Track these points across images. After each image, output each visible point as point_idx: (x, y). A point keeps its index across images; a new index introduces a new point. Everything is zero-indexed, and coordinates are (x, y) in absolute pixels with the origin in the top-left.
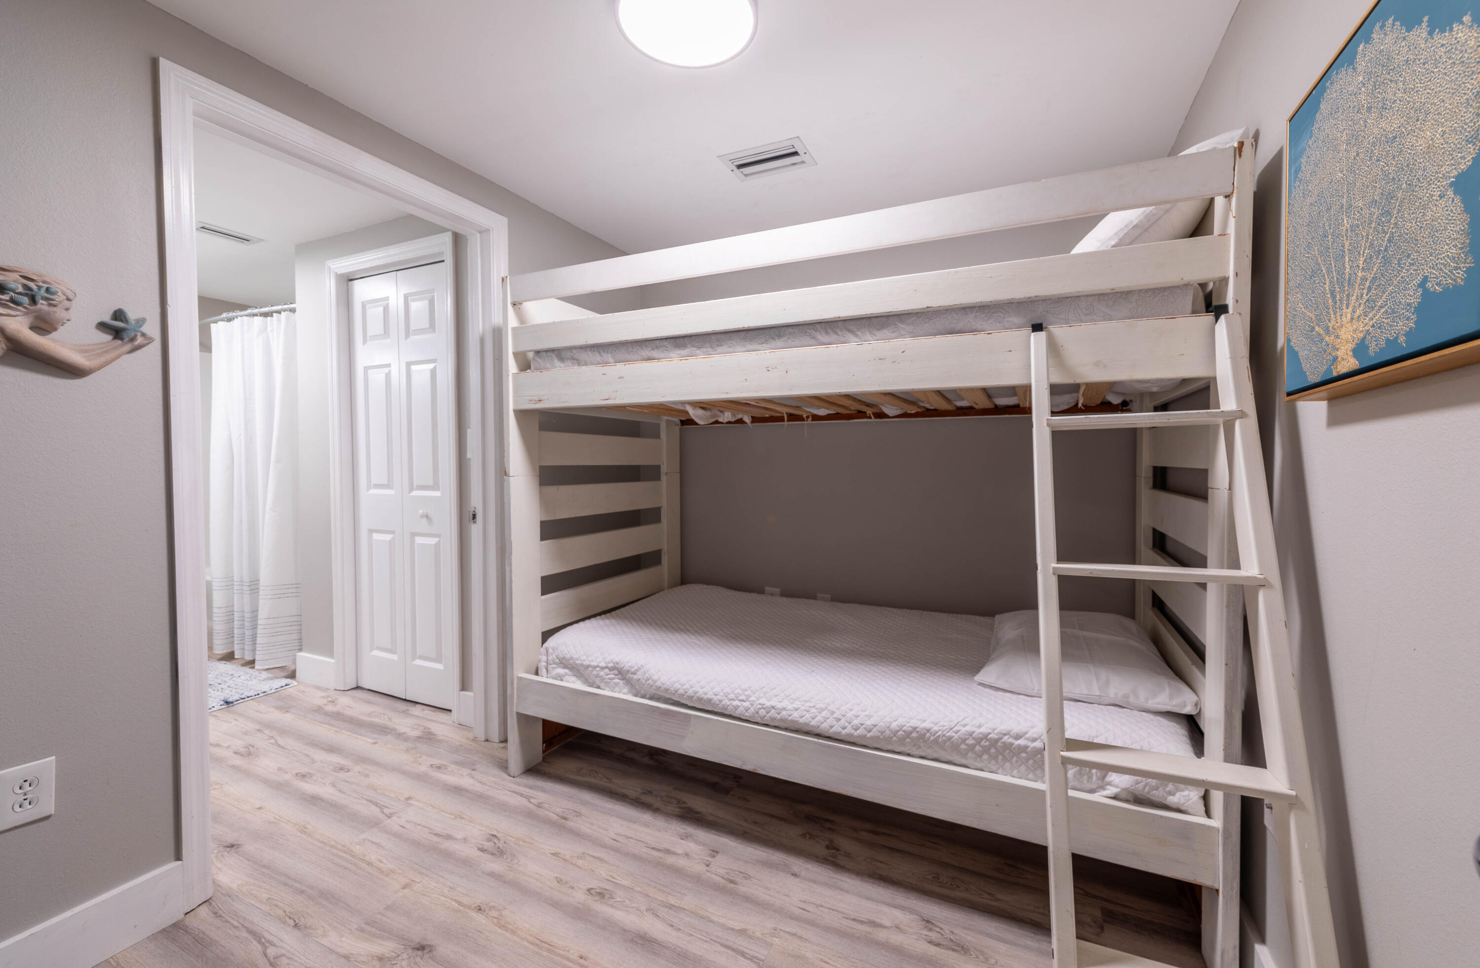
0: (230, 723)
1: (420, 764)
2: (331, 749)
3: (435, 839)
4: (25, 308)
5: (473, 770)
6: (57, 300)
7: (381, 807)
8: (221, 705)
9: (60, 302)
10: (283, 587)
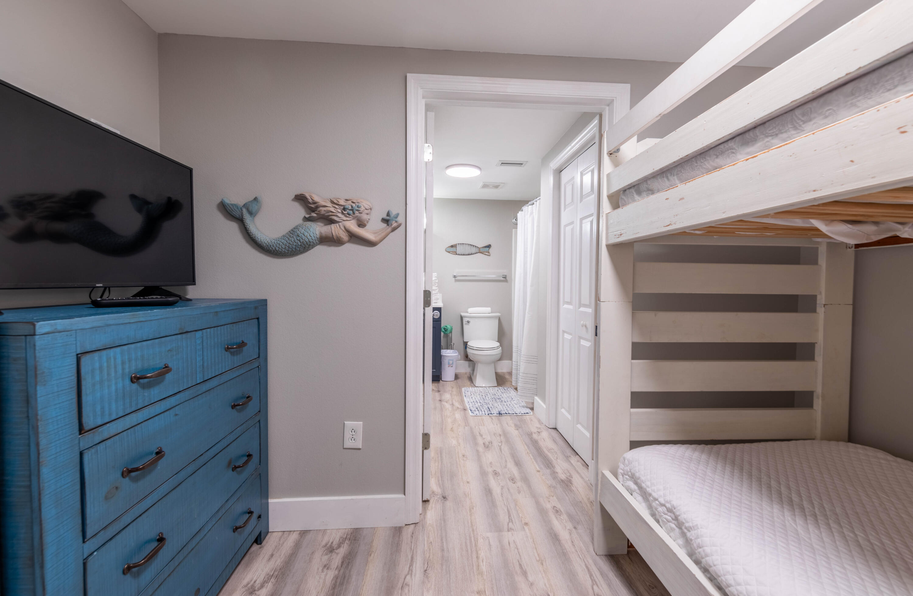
0: (494, 425)
1: (549, 502)
2: (518, 463)
3: (517, 568)
4: (352, 216)
5: (575, 528)
6: (361, 210)
7: (510, 520)
8: (497, 414)
9: (363, 211)
10: (531, 357)
